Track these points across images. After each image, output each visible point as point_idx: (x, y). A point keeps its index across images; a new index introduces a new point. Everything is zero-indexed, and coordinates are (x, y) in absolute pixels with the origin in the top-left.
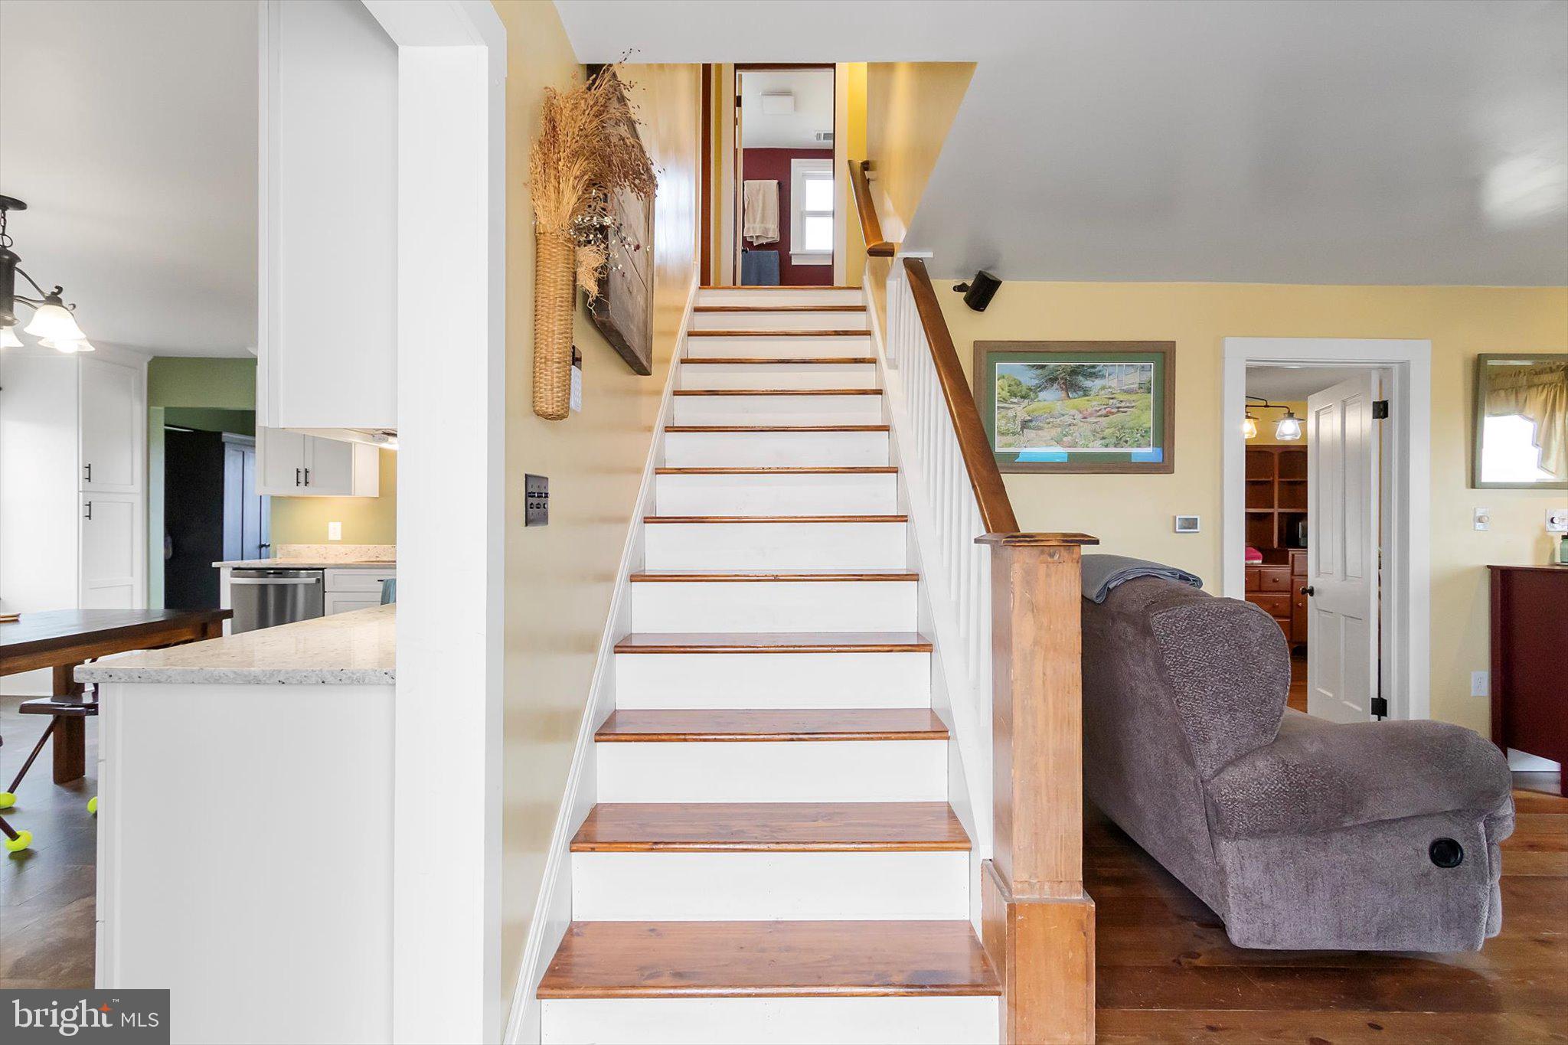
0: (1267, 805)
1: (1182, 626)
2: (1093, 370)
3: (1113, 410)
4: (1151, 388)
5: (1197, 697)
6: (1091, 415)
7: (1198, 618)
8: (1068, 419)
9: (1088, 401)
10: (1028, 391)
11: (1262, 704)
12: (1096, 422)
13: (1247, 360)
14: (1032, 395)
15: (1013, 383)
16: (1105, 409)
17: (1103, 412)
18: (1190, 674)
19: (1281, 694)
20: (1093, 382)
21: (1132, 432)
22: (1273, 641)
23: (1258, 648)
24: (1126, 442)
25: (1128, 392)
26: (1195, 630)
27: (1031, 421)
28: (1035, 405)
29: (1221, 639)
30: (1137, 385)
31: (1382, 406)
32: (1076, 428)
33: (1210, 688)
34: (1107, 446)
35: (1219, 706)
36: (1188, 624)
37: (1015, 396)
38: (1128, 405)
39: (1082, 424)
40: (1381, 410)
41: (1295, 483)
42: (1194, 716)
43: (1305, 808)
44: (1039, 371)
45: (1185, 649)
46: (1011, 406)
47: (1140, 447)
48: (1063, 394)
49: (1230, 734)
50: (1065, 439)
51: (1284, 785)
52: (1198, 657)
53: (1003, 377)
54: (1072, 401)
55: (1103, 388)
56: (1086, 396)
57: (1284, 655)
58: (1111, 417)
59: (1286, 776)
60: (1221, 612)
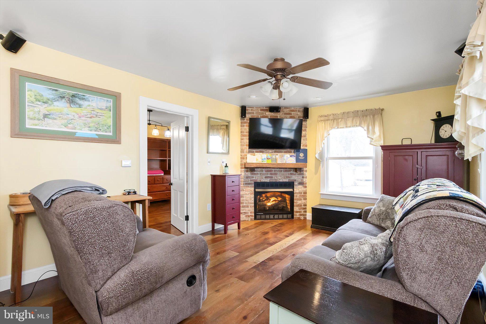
0: (124, 294)
1: (82, 218)
2: (84, 97)
3: (94, 116)
4: (111, 110)
5: (91, 252)
6: (83, 116)
7: (90, 213)
8: (71, 117)
9: (81, 110)
10: (47, 100)
11: (124, 247)
12: (86, 120)
13: (148, 106)
14: (50, 102)
15: (38, 95)
16: (90, 115)
17: (89, 116)
18: (87, 242)
19: (133, 240)
20: (84, 102)
21: (103, 126)
22: (129, 217)
23: (122, 222)
24: (100, 130)
25: (101, 109)
26: (89, 219)
27: (49, 115)
28: (52, 107)
29: (103, 221)
30: (105, 107)
31: (187, 128)
32: (75, 121)
33: (98, 246)
34: (91, 131)
35: (103, 254)
36: (85, 216)
37: (39, 101)
38: (101, 114)
39: (78, 120)
40: (187, 129)
41: (163, 150)
42: (89, 262)
43: (140, 289)
44: (54, 92)
45: (84, 230)
46: (37, 106)
47: (107, 132)
48: (68, 105)
49: (109, 265)
50: (69, 125)
51: (131, 282)
52: (91, 232)
53: (31, 91)
54: (72, 108)
55: (89, 106)
56: (80, 107)
57: (134, 222)
58: (93, 118)
59: (133, 278)
60: (103, 208)
